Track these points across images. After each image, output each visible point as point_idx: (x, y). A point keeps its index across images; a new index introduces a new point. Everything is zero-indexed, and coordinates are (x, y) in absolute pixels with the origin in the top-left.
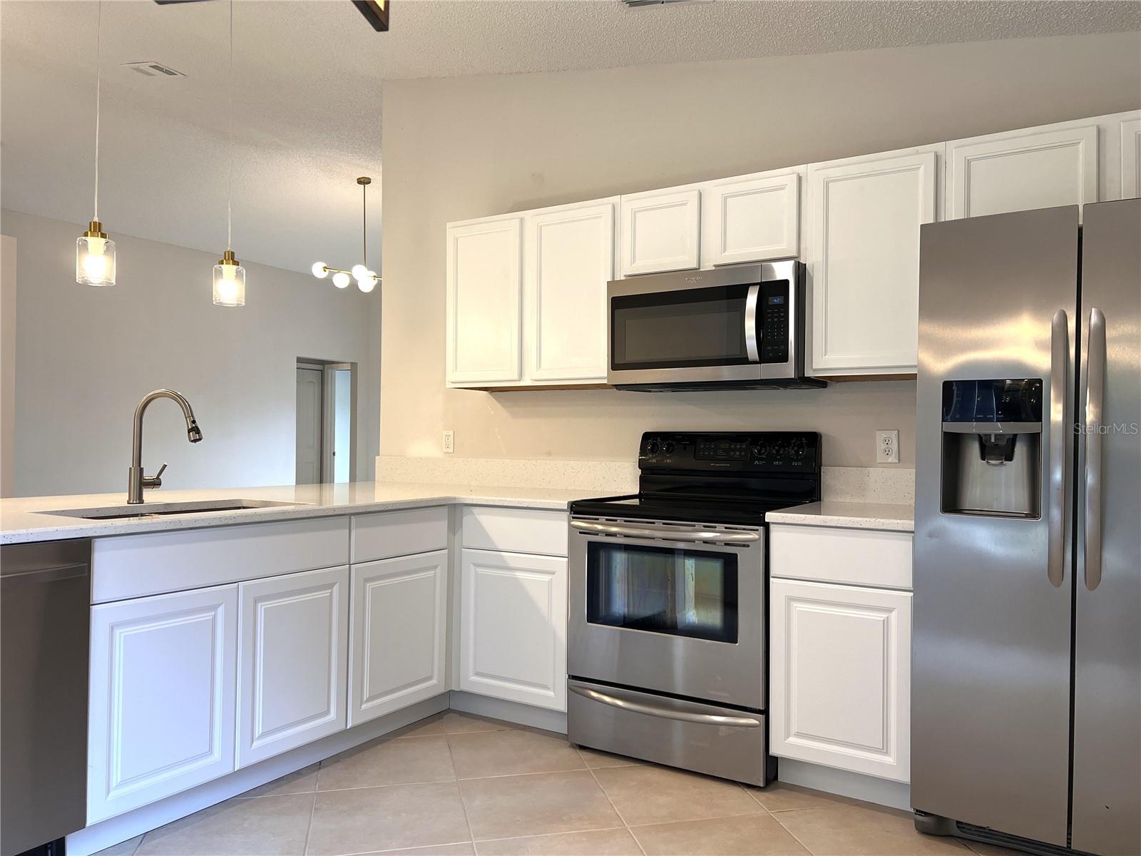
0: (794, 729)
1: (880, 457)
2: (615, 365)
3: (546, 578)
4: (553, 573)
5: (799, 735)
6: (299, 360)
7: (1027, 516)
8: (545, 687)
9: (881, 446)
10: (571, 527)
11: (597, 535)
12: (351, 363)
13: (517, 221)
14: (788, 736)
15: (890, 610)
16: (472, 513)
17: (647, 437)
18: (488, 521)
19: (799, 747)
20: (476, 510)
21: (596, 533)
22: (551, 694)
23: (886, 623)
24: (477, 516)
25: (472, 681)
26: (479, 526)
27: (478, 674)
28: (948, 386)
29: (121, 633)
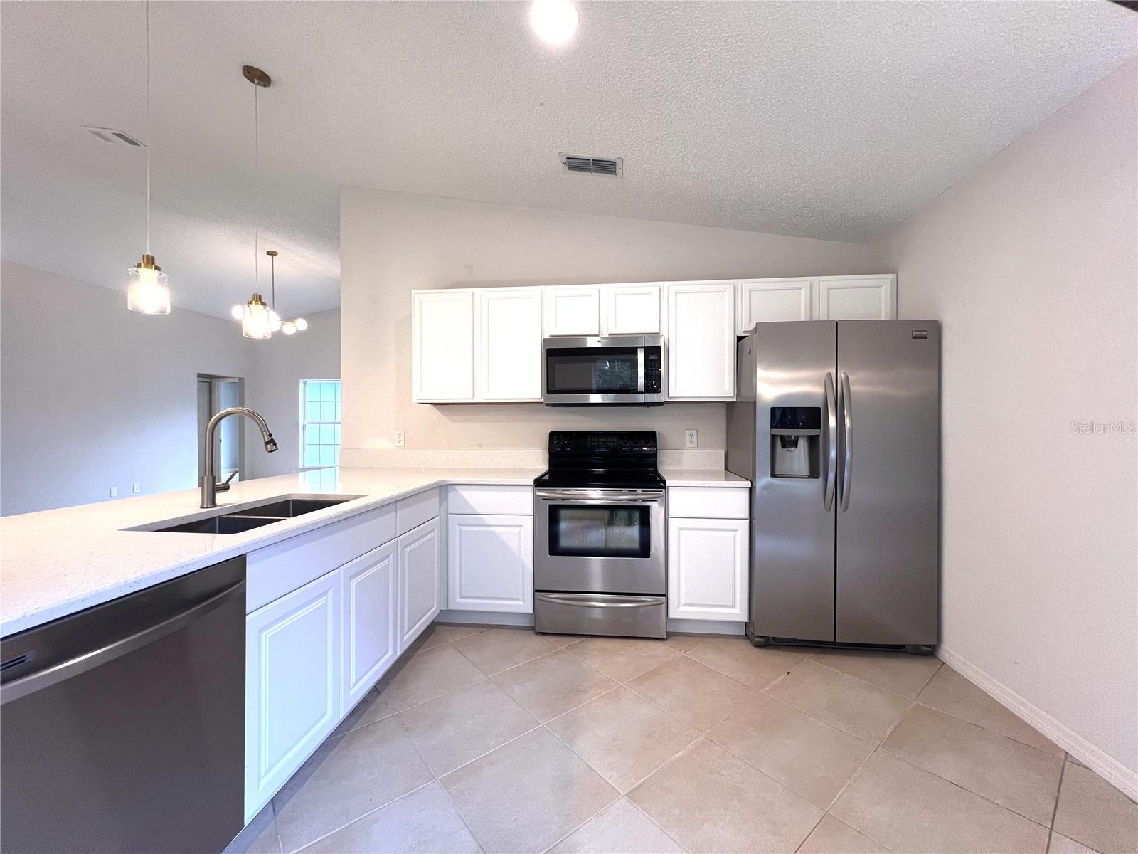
0: (682, 603)
1: (688, 445)
2: (550, 391)
3: (517, 530)
4: (521, 526)
5: (685, 605)
6: (199, 375)
7: (809, 477)
8: (518, 600)
9: (688, 438)
10: (535, 498)
11: (555, 500)
12: (239, 378)
13: (470, 295)
14: (679, 606)
15: (736, 530)
16: (457, 491)
17: (552, 434)
18: (470, 495)
19: (686, 612)
20: (458, 487)
21: (555, 499)
22: (521, 603)
23: (734, 538)
24: (460, 492)
25: (459, 602)
26: (462, 497)
27: (462, 597)
28: (773, 410)
29: (266, 635)
